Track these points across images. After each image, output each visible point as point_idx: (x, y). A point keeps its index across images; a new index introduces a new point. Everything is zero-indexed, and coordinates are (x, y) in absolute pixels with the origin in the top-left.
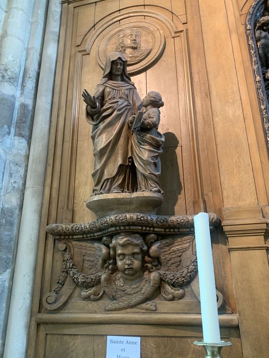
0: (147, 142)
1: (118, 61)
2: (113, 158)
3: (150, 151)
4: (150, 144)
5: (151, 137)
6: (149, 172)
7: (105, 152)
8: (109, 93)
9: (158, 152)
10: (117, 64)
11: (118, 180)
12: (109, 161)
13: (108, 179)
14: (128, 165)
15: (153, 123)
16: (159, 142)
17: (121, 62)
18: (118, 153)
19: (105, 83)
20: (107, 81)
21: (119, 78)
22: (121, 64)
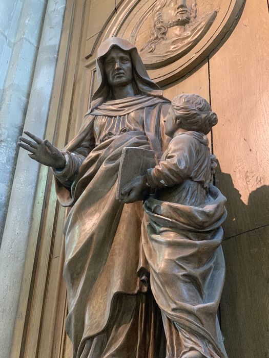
0: (165, 223)
1: (114, 55)
2: (102, 280)
3: (171, 244)
4: (174, 227)
5: (171, 207)
6: (174, 306)
7: (82, 268)
8: (102, 127)
9: (195, 246)
10: (113, 61)
11: (115, 339)
12: (94, 289)
13: (91, 338)
14: (140, 292)
15: (170, 170)
16: (196, 218)
17: (122, 55)
18: (113, 266)
19: (97, 108)
20: (100, 104)
21: (129, 89)
22: (122, 59)
